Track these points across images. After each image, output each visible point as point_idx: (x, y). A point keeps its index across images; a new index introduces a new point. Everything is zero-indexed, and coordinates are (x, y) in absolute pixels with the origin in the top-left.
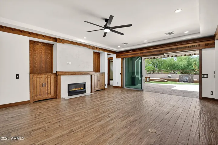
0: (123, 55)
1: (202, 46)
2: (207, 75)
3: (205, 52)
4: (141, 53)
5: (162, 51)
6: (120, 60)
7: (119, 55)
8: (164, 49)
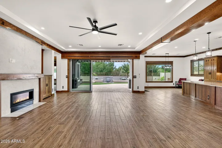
0: (70, 56)
1: (134, 57)
2: (136, 76)
3: (135, 61)
4: (91, 56)
5: (109, 57)
6: (66, 61)
7: (66, 55)
8: (111, 55)
